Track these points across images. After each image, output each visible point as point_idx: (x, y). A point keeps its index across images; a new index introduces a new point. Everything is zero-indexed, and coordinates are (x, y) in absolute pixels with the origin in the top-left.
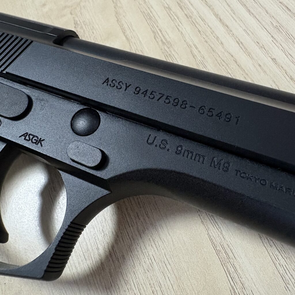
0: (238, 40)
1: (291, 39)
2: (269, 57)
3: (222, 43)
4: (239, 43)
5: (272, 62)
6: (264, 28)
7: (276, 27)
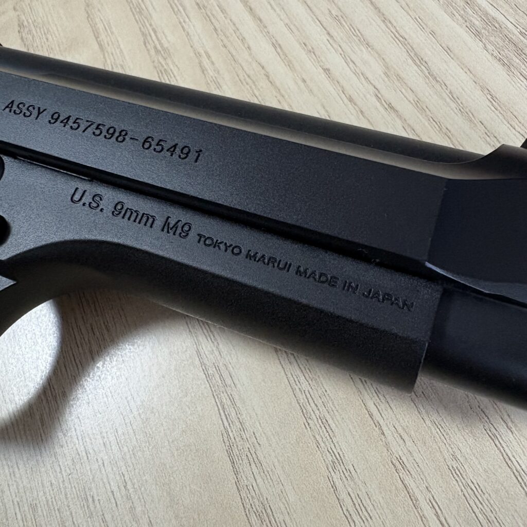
0: (274, 42)
1: (357, 36)
2: (320, 66)
3: (249, 48)
4: (276, 45)
5: (323, 75)
6: (316, 20)
7: (336, 18)
